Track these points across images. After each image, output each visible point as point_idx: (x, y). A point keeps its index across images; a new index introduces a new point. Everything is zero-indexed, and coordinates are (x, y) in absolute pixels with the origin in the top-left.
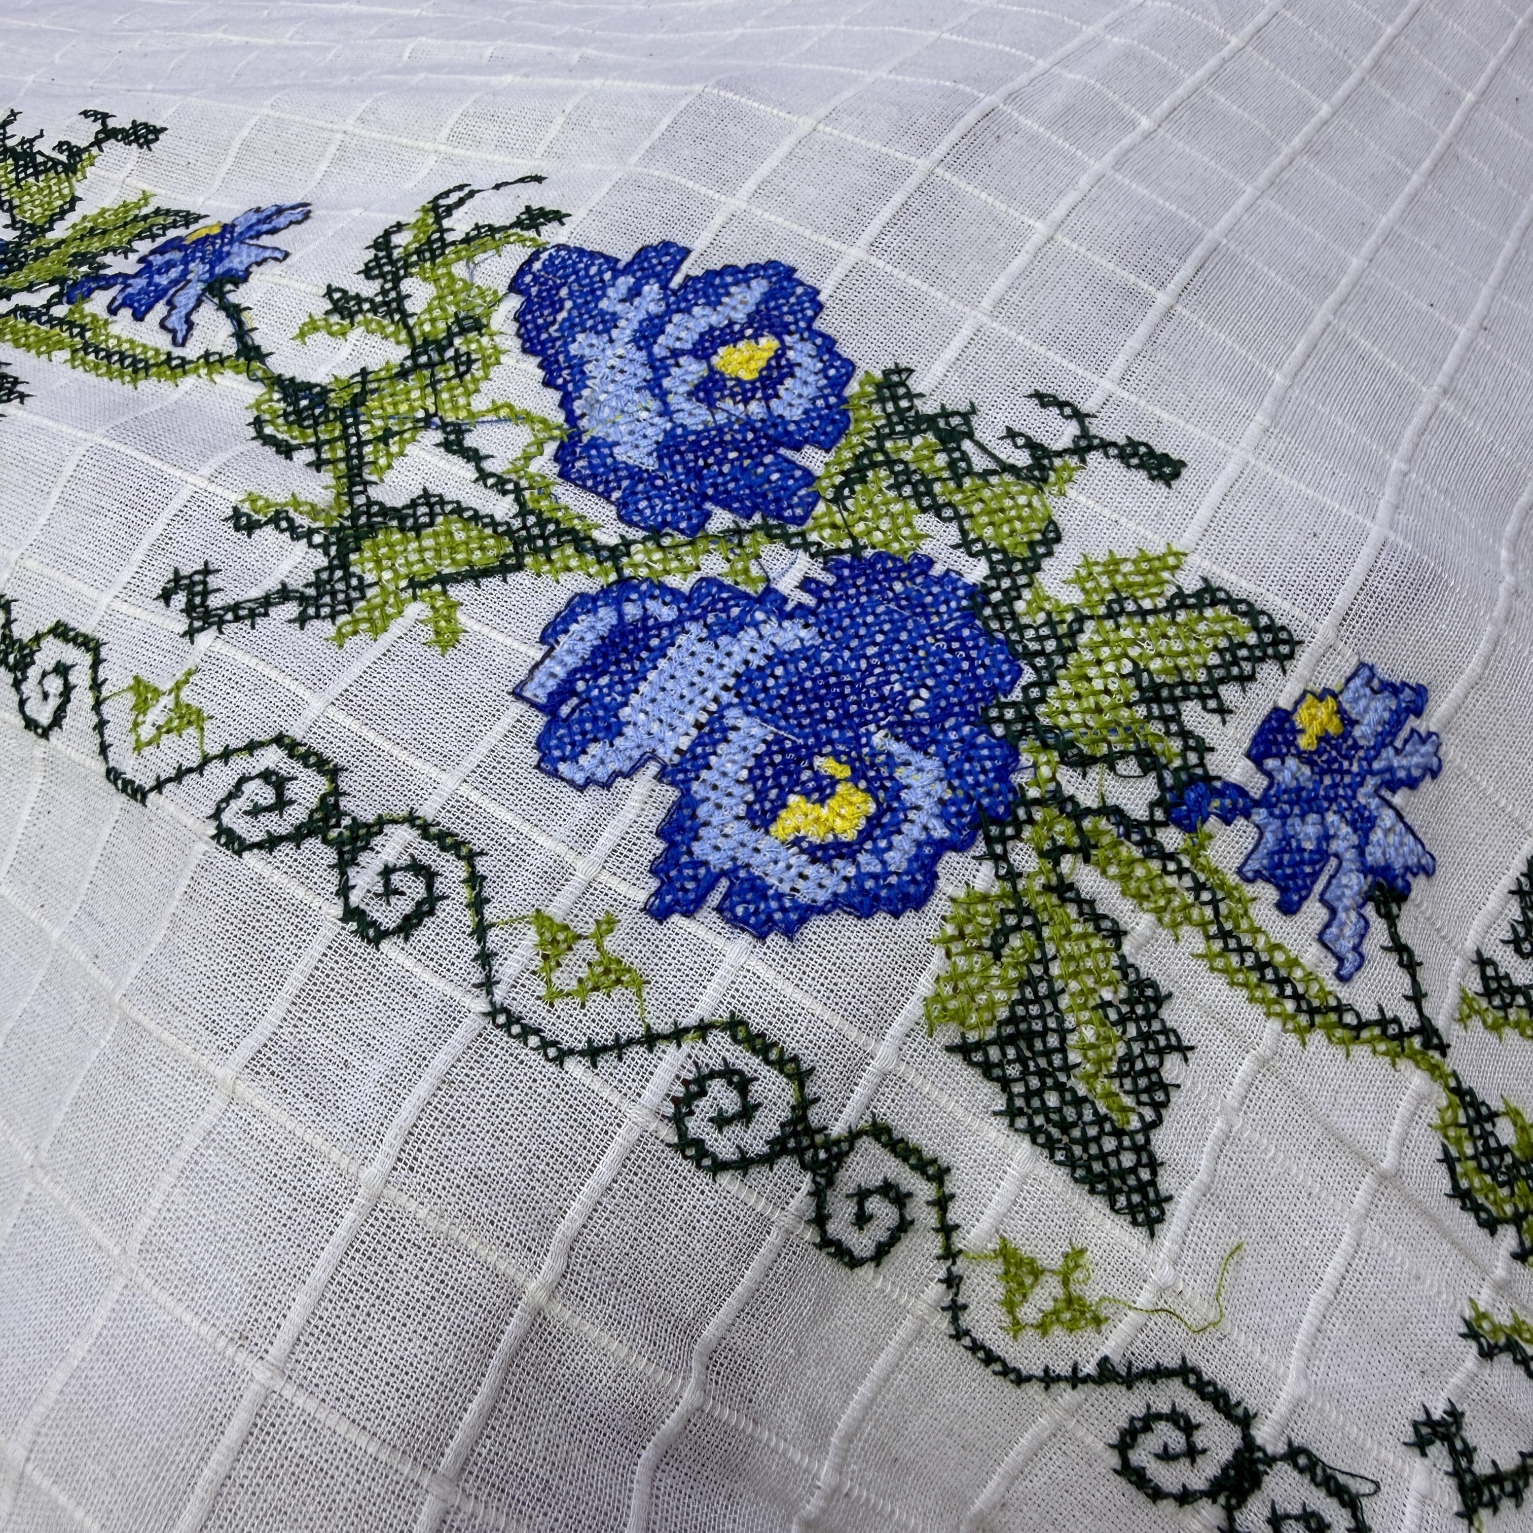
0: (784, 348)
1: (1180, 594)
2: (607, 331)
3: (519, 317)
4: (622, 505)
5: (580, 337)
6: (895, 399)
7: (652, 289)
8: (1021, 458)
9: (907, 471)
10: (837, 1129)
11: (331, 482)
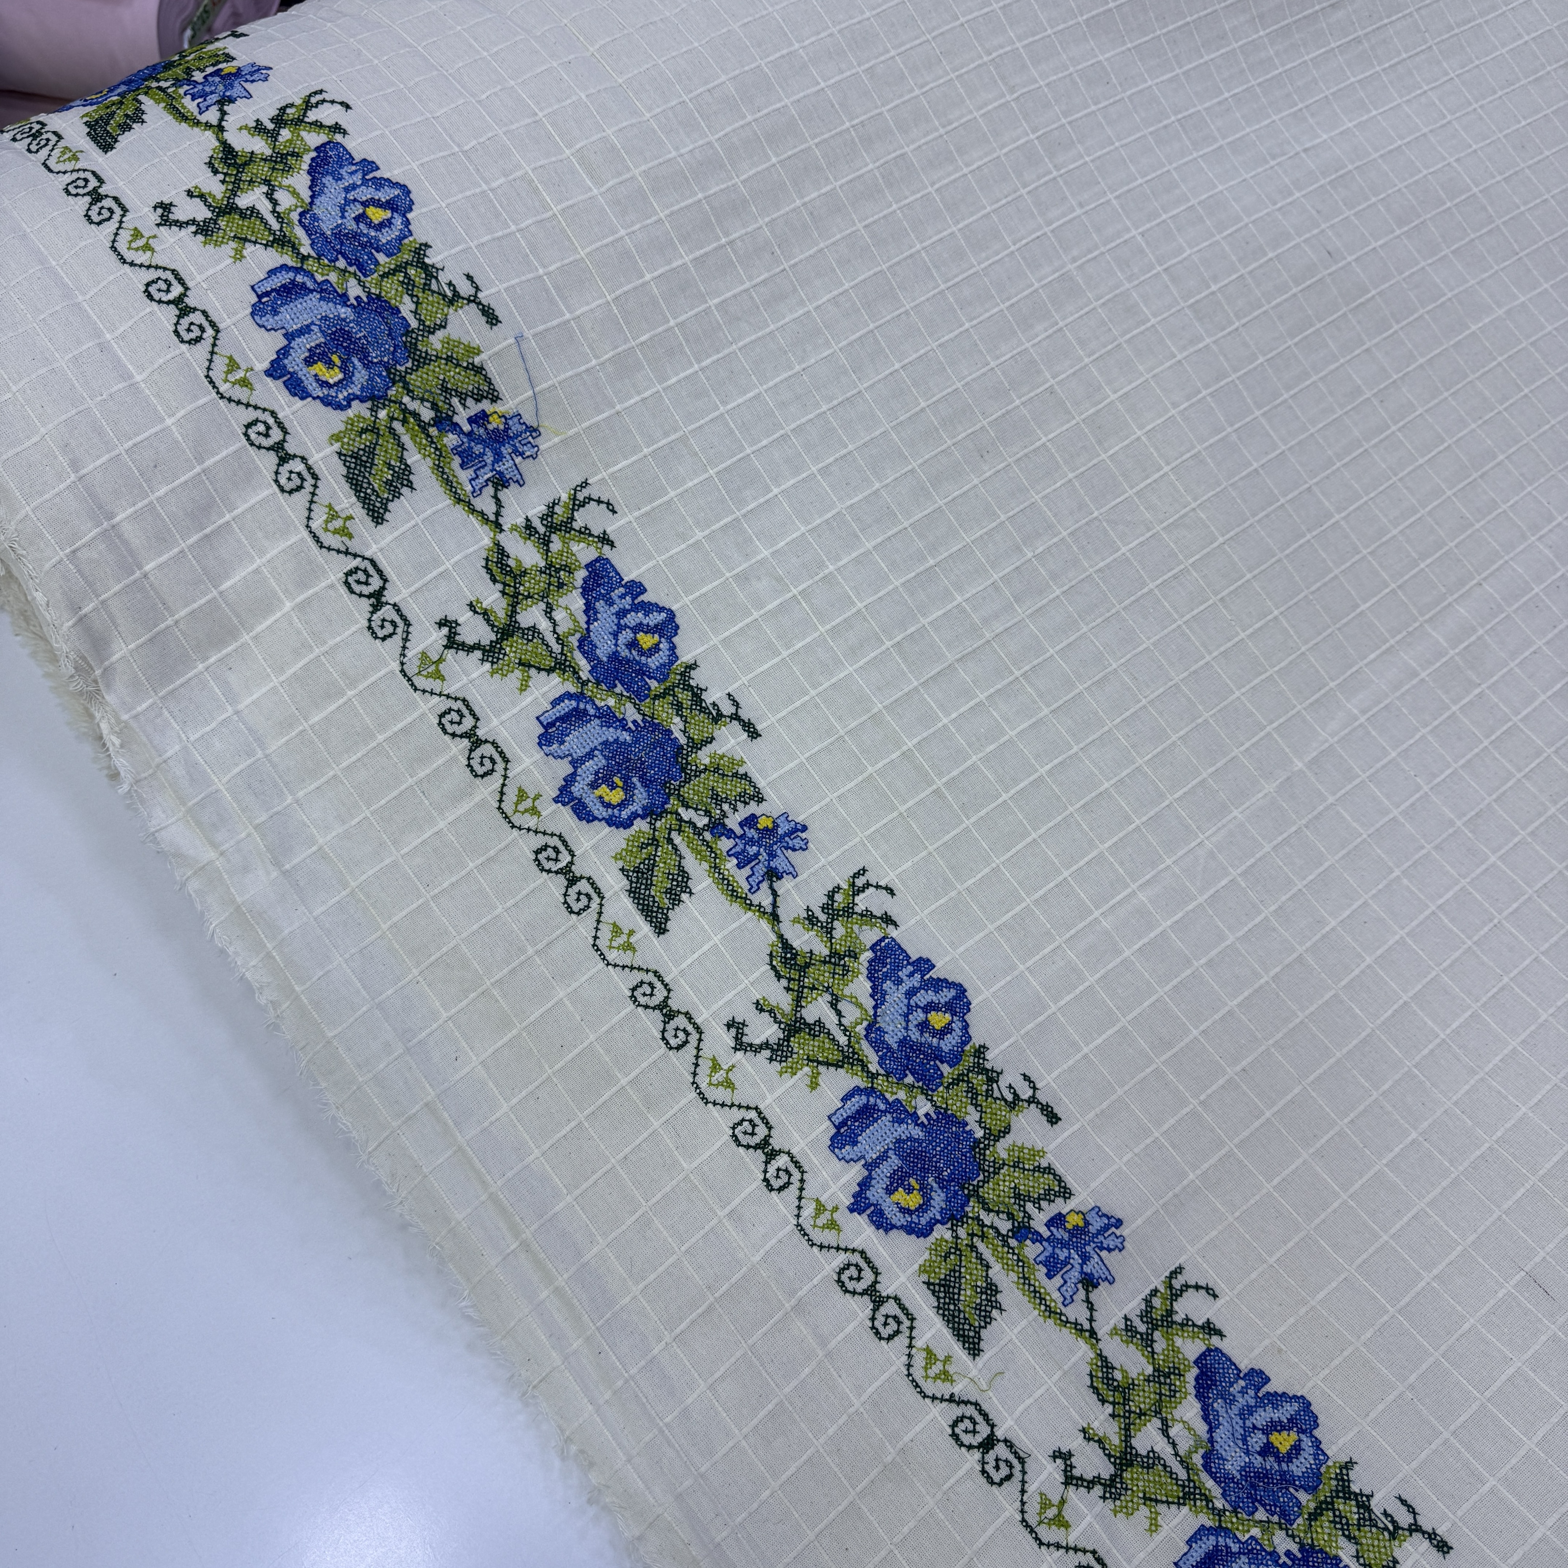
0: (952, 1021)
1: (1039, 1167)
2: (898, 985)
3: (870, 962)
4: (881, 1058)
5: (888, 983)
6: (979, 1058)
7: (917, 976)
8: (1010, 1097)
9: (972, 1088)
10: (884, 1294)
11: (791, 1002)
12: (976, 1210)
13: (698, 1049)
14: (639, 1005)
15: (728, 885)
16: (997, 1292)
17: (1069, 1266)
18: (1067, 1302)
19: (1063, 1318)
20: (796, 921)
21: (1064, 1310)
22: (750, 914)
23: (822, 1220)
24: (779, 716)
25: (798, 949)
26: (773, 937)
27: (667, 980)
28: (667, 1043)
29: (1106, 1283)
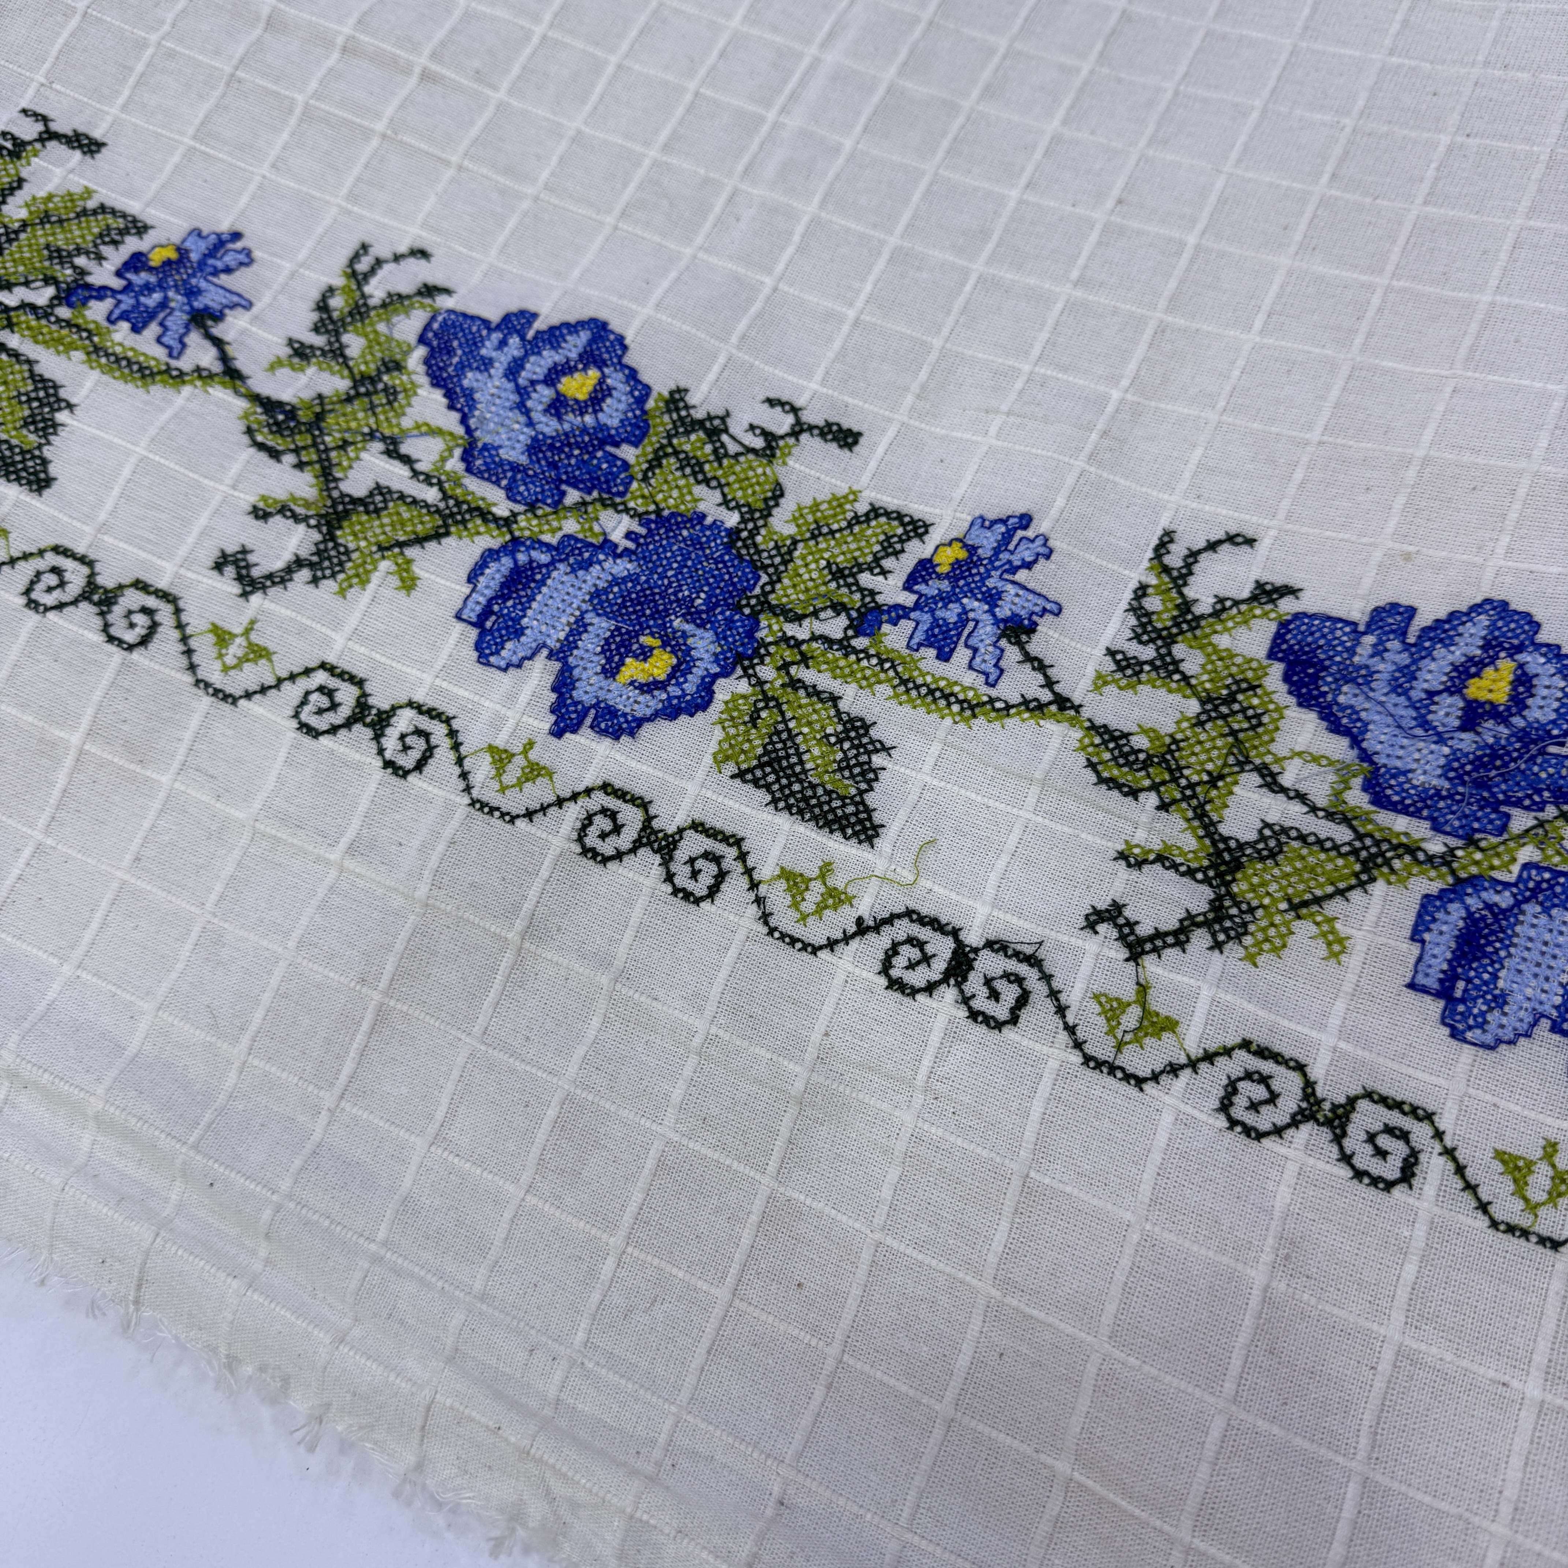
0: (604, 376)
1: (856, 516)
2: (487, 370)
3: (427, 362)
4: (508, 489)
5: (470, 375)
6: (678, 410)
7: (514, 341)
8: (758, 443)
9: (687, 458)
10: (671, 829)
11: (313, 481)
12: (776, 627)
13: (180, 626)
14: (47, 609)
15: (130, 363)
16: (866, 727)
17: (971, 624)
18: (992, 678)
19: (998, 705)
20: (275, 365)
21: (994, 693)
22: (187, 390)
23: (513, 773)
24: (121, 101)
25: (294, 401)
26: (242, 404)
27: (80, 550)
28: (120, 642)
29: (1048, 617)
